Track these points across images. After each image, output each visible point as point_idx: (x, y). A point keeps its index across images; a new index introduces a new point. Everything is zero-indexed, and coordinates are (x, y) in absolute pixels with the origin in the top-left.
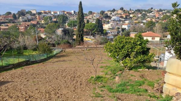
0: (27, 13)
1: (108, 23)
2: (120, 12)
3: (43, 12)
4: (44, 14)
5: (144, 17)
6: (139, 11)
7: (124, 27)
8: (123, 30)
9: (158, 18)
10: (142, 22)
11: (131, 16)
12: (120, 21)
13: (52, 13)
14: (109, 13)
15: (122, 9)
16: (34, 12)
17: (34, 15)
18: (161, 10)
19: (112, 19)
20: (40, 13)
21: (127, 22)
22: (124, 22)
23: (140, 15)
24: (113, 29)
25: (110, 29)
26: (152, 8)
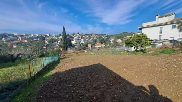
0: (9, 35)
1: (73, 40)
2: (78, 35)
3: (24, 34)
4: (25, 36)
5: (90, 37)
6: (86, 34)
7: (82, 42)
8: (82, 44)
9: (96, 38)
10: (90, 40)
11: (84, 37)
12: (79, 39)
13: (32, 35)
14: (72, 35)
15: (78, 33)
16: (16, 34)
17: (16, 36)
18: (96, 34)
19: (74, 38)
20: (21, 36)
21: (82, 40)
22: (81, 40)
23: (88, 37)
24: (77, 43)
25: (75, 43)
26: (92, 33)
